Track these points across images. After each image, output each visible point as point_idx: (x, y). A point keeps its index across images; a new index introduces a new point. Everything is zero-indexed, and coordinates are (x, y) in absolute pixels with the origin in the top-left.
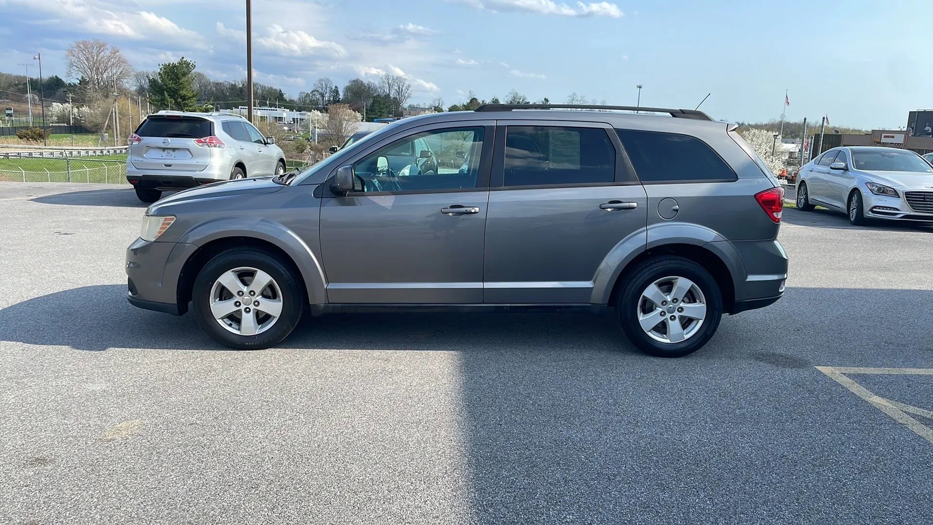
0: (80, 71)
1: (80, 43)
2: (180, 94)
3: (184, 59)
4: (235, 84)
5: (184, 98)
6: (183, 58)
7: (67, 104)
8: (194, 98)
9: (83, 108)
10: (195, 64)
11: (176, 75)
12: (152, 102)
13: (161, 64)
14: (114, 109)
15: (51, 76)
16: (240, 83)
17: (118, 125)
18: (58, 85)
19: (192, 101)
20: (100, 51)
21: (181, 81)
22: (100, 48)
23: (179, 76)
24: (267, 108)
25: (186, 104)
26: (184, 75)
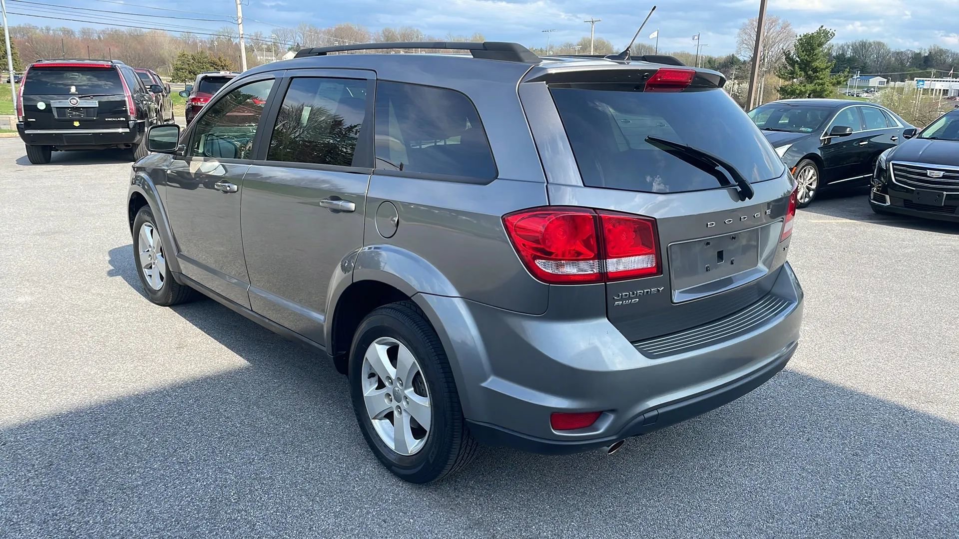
0: (749, 48)
1: (753, 21)
2: (812, 66)
3: (824, 28)
4: (920, 53)
5: (815, 70)
6: (822, 26)
7: (730, 81)
8: (827, 70)
9: (743, 85)
10: (834, 32)
11: (812, 46)
12: (781, 76)
13: (798, 36)
14: (760, 84)
15: (728, 55)
16: (927, 51)
17: (761, 96)
18: (733, 63)
19: (824, 73)
20: (771, 27)
21: (816, 52)
22: (772, 24)
23: (815, 46)
24: (947, 80)
25: (817, 76)
26: (820, 45)
